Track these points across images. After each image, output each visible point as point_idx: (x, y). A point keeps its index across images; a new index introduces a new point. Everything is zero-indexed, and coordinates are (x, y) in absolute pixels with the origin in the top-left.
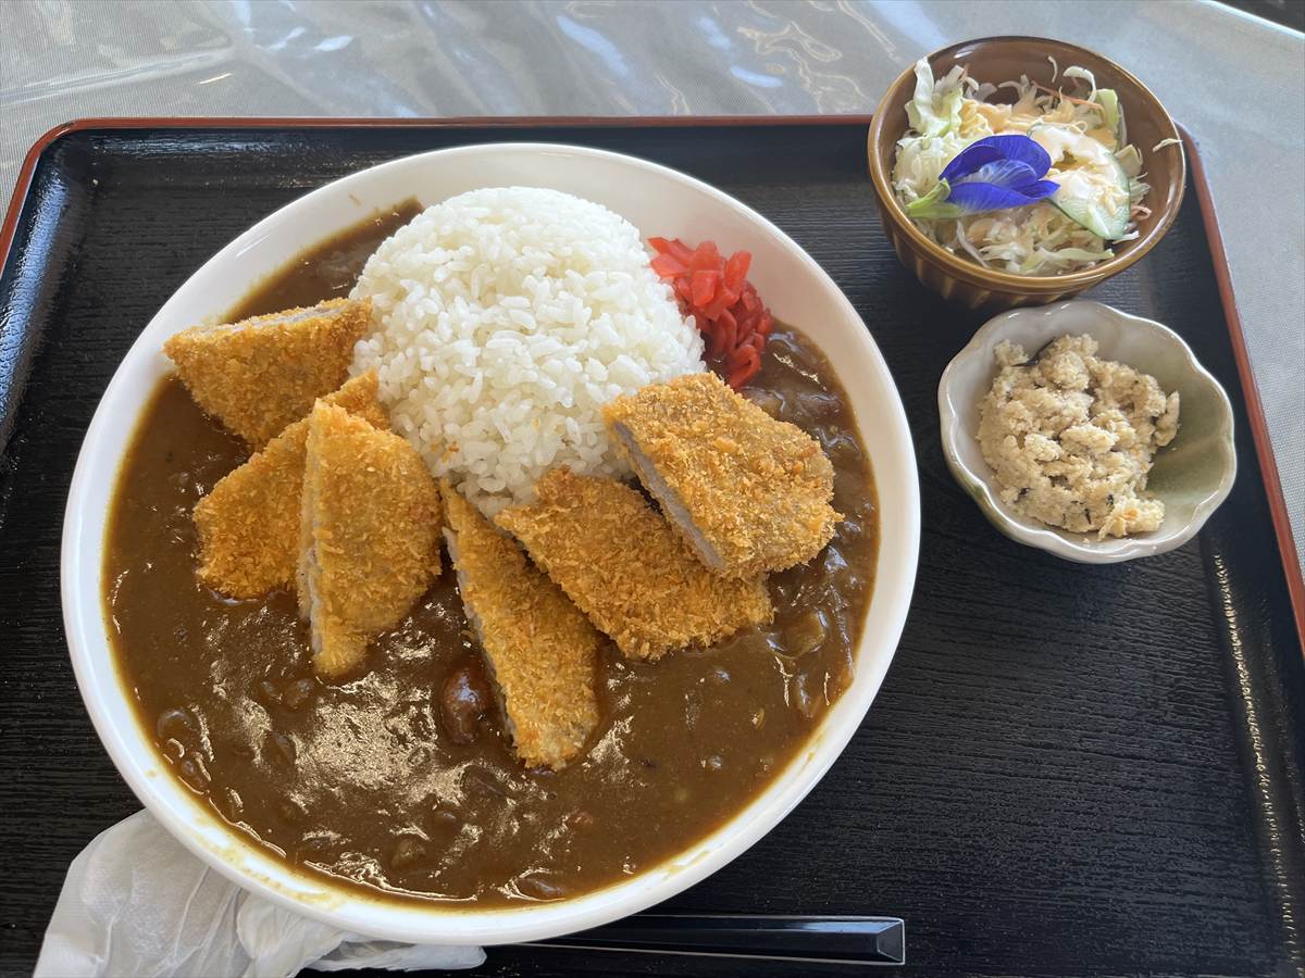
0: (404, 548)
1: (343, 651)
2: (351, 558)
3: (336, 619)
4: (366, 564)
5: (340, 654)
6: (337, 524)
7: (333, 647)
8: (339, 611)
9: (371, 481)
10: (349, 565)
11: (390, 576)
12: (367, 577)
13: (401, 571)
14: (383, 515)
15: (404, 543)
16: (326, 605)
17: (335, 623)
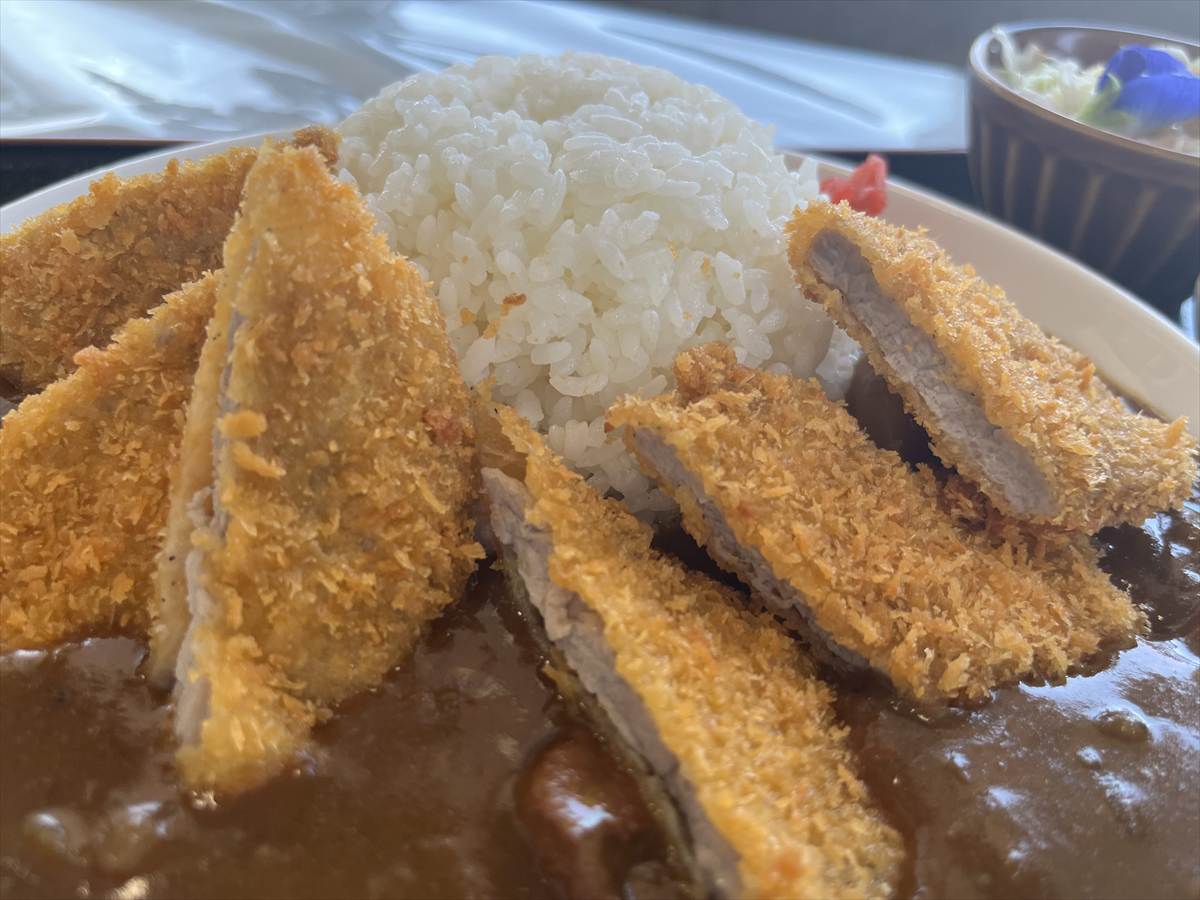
0: (412, 488)
1: (262, 722)
2: (297, 499)
3: (248, 643)
4: (325, 518)
5: (254, 725)
6: (277, 406)
7: (237, 707)
8: (257, 626)
9: (358, 319)
10: (291, 514)
11: (376, 555)
12: (326, 549)
13: (400, 543)
14: (372, 407)
15: (411, 478)
16: (226, 609)
17: (245, 653)
